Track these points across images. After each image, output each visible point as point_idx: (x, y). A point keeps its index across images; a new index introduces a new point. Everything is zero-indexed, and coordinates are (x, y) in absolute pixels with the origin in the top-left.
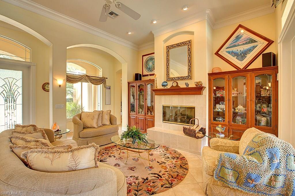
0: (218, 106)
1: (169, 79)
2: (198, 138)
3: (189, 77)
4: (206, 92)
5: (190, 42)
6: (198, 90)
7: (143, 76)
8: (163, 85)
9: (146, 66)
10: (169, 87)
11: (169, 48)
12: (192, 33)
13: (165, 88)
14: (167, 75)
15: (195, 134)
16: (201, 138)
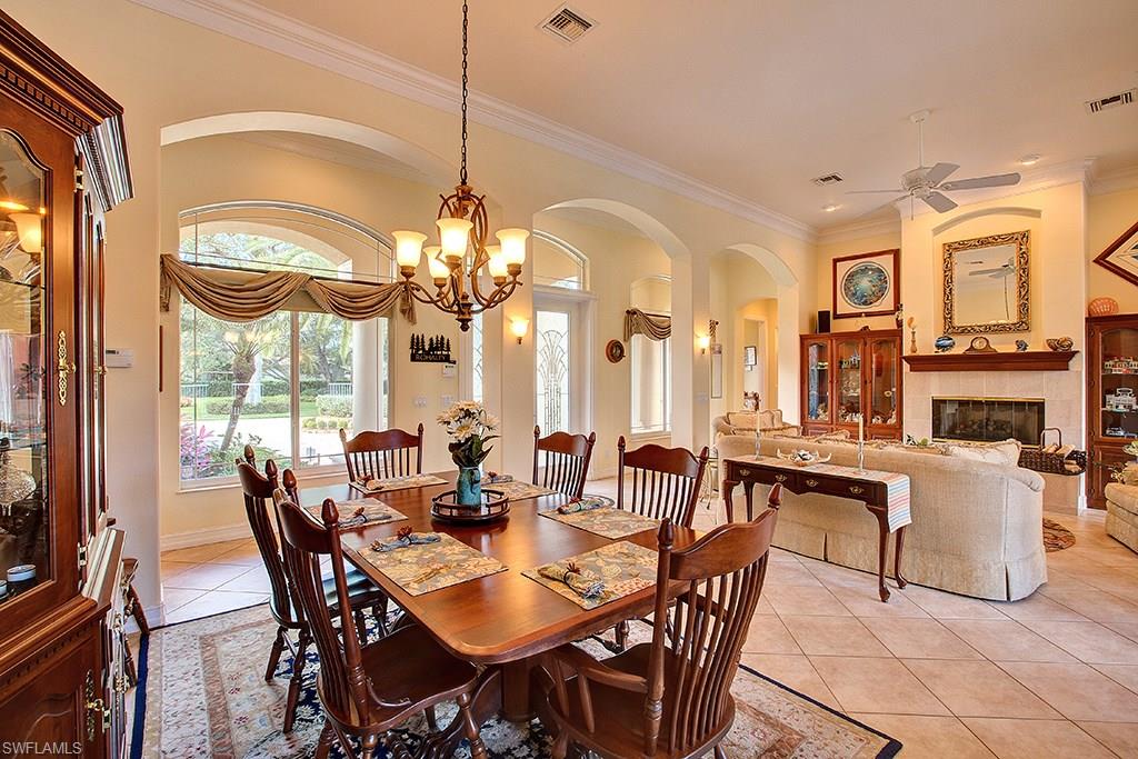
0: (1111, 399)
1: (951, 329)
2: (1069, 473)
3: (1023, 324)
4: (1079, 365)
5: (1025, 236)
6: (1057, 358)
7: (835, 318)
8: (938, 346)
9: (847, 289)
10: (958, 350)
11: (951, 249)
12: (1036, 213)
13: (947, 353)
14: (945, 318)
15: (1062, 464)
16: (1076, 474)
